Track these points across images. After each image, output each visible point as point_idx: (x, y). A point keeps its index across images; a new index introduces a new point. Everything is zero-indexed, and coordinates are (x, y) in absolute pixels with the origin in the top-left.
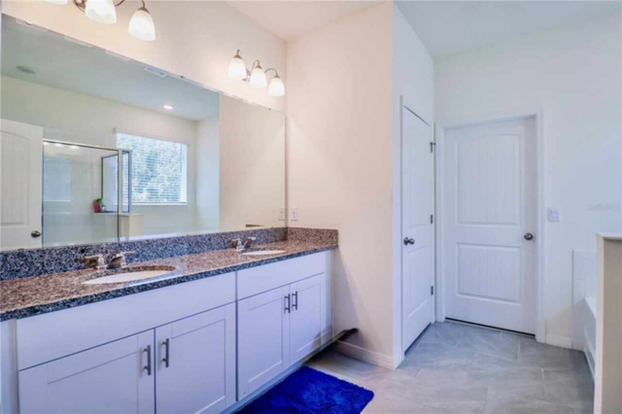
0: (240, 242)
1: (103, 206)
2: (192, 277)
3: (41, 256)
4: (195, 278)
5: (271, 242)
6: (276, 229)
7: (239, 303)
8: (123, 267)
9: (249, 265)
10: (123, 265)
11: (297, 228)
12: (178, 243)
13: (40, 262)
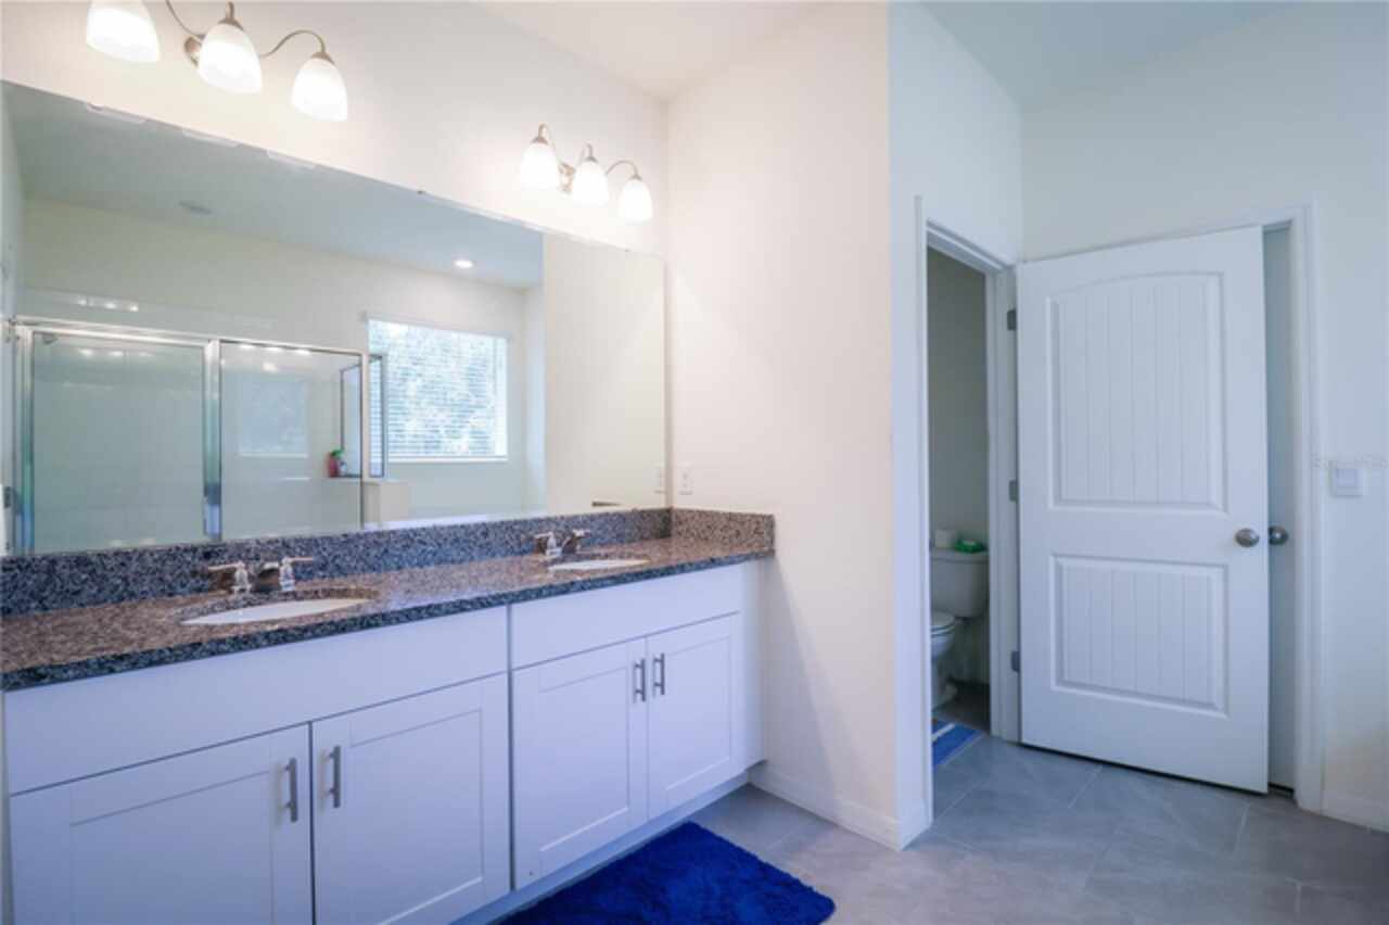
0: (552, 541)
1: (342, 464)
2: (396, 615)
3: (123, 564)
4: (404, 618)
5: (630, 542)
6: (643, 512)
7: (516, 674)
8: (285, 590)
9: (539, 593)
10: (287, 584)
11: (690, 511)
12: (412, 540)
13: (120, 577)
